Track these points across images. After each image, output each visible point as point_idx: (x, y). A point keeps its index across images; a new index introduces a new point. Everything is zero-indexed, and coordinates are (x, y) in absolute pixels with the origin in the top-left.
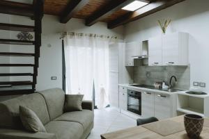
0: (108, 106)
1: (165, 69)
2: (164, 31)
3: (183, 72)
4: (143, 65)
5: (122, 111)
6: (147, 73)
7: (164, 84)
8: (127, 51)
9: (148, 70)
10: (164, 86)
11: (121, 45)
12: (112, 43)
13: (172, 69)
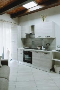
0: (11, 60)
1: (43, 40)
2: (44, 21)
3: (52, 41)
4: (30, 38)
5: (20, 62)
6: (33, 42)
7: (43, 47)
8: (22, 31)
9: (33, 40)
10: (43, 48)
11: (19, 27)
12: (13, 26)
13: (47, 40)
